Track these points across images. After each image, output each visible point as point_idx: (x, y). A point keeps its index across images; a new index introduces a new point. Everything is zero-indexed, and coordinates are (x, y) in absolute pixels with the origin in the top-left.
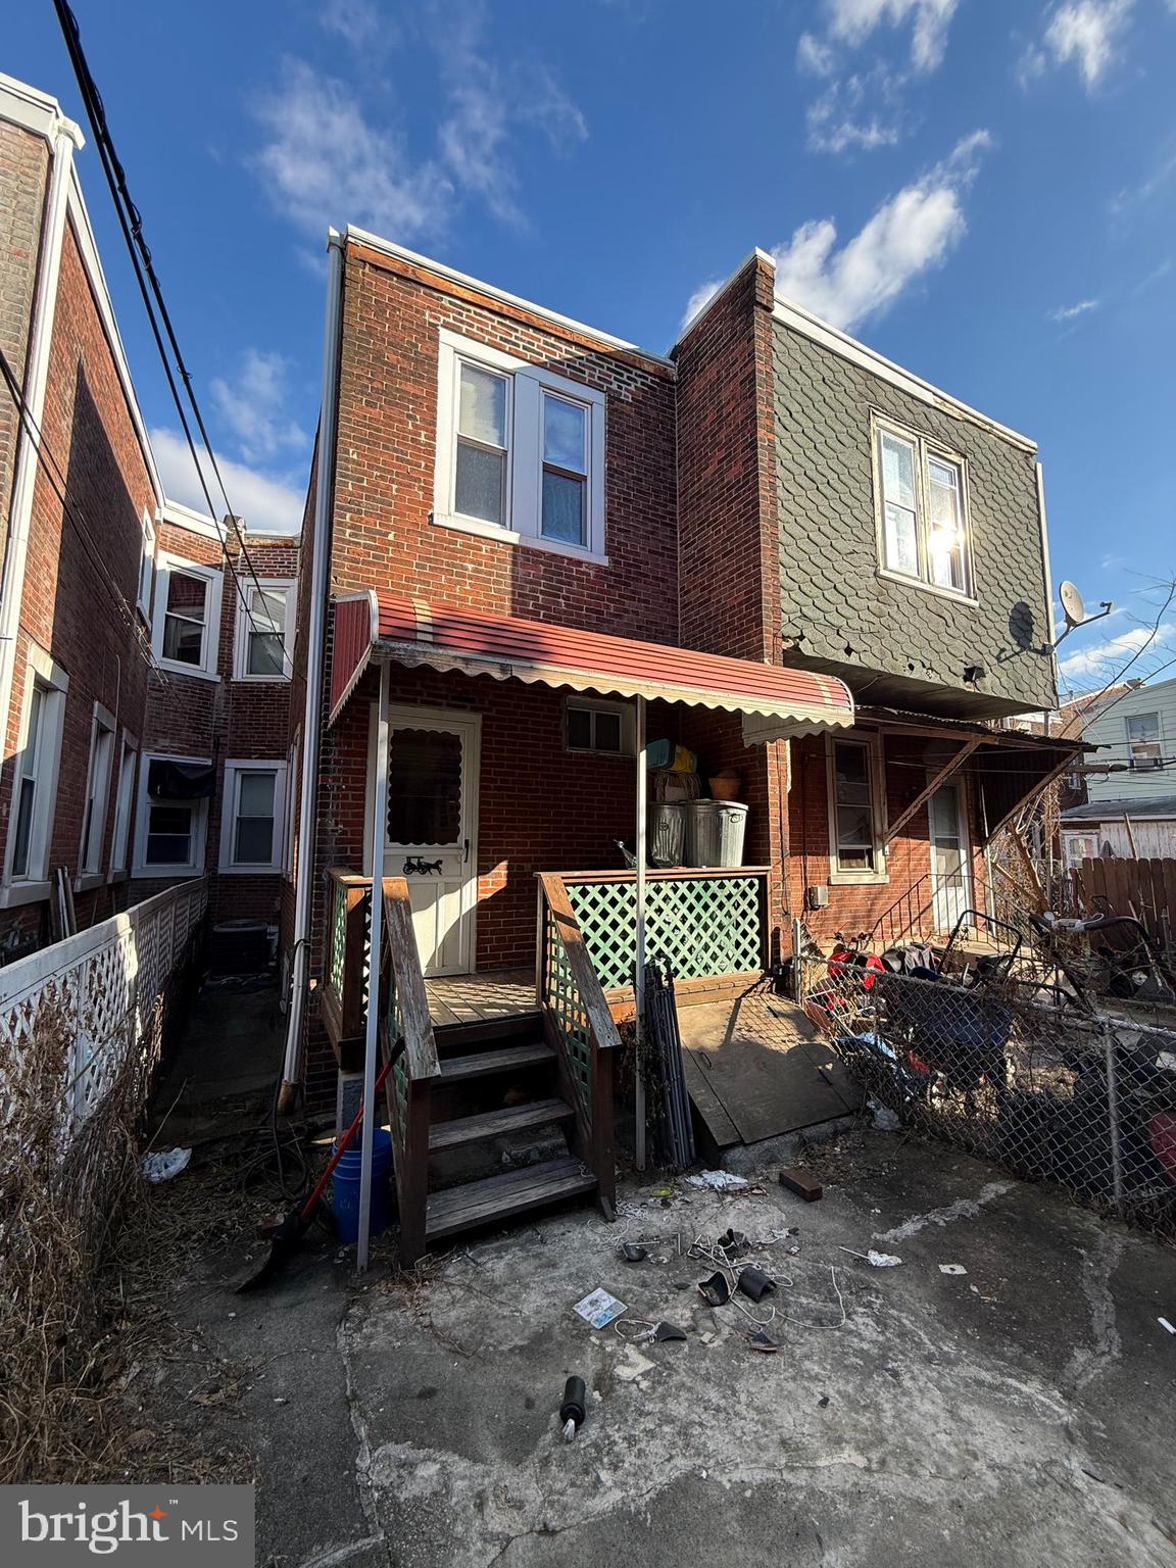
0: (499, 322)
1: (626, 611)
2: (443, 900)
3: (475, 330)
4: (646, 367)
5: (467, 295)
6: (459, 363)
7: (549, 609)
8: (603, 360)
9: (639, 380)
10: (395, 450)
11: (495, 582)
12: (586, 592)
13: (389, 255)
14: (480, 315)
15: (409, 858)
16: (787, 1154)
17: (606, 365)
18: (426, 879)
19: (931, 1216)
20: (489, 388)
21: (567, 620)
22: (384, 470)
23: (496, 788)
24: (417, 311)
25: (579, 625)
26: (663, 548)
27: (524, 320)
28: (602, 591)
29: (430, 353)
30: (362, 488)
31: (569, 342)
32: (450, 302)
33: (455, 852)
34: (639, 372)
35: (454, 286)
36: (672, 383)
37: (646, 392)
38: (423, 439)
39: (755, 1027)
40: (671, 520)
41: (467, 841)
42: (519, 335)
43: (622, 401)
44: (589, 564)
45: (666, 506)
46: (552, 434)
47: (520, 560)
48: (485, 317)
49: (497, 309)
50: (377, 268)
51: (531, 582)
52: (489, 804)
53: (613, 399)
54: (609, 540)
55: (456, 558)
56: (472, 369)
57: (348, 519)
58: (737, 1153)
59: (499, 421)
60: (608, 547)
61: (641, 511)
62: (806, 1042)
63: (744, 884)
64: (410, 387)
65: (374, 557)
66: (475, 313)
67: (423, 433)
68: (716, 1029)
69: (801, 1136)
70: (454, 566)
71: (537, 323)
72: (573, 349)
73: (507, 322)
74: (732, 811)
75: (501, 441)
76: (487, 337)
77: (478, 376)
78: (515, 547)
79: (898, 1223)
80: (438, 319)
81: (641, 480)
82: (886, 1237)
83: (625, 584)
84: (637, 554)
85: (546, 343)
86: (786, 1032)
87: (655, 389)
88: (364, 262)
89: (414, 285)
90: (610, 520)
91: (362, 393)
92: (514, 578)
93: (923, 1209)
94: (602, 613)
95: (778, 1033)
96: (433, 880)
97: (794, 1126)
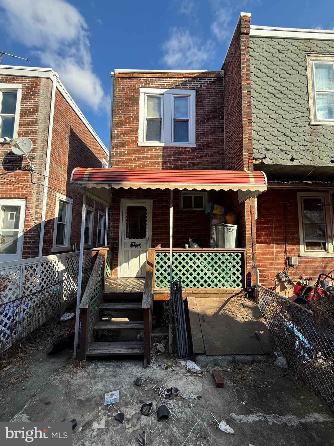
0: (158, 80)
1: (203, 161)
2: (141, 255)
3: (150, 85)
4: (211, 76)
5: (148, 76)
6: (146, 97)
7: (175, 165)
8: (195, 79)
9: (208, 81)
10: (127, 127)
11: (157, 159)
12: (188, 157)
13: (125, 73)
14: (152, 80)
15: (131, 243)
16: (225, 364)
17: (195, 80)
18: (136, 249)
19: (268, 417)
20: (156, 101)
21: (181, 167)
22: (124, 134)
23: (157, 222)
24: (133, 86)
25: (186, 168)
26: (218, 136)
27: (166, 76)
28: (194, 156)
29: (137, 97)
30: (118, 140)
31: (182, 78)
32: (143, 80)
33: (145, 241)
34: (208, 78)
35: (144, 74)
36: (222, 77)
37: (211, 84)
38: (135, 122)
39: (232, 310)
40: (222, 126)
41: (148, 238)
42: (165, 81)
43: (202, 90)
44: (189, 147)
45: (219, 121)
46: (177, 109)
47: (165, 151)
48: (154, 80)
49: (157, 76)
50: (122, 78)
51: (169, 157)
52: (155, 227)
53: (198, 91)
54: (197, 138)
55: (145, 154)
56: (151, 97)
57: (115, 150)
58: (202, 358)
59: (159, 111)
60: (196, 140)
61: (209, 126)
62: (254, 320)
63: (234, 255)
64: (131, 109)
65: (122, 159)
66: (151, 80)
67: (135, 120)
68: (214, 308)
69: (234, 358)
70: (144, 157)
71: (170, 75)
72: (184, 79)
73: (161, 79)
74: (229, 228)
75: (160, 116)
76: (154, 86)
77: (152, 98)
78: (163, 147)
79: (248, 412)
80: (139, 86)
81: (209, 115)
82: (237, 417)
83: (203, 152)
84: (208, 140)
85: (174, 81)
86: (246, 314)
87: (215, 82)
88: (119, 78)
89: (133, 79)
90: (197, 132)
91: (118, 114)
92: (163, 157)
93: (267, 411)
94: (194, 163)
95: (242, 314)
96: (138, 249)
97: (232, 353)
